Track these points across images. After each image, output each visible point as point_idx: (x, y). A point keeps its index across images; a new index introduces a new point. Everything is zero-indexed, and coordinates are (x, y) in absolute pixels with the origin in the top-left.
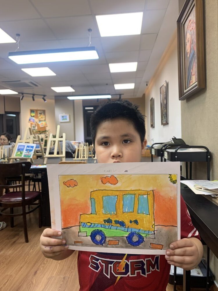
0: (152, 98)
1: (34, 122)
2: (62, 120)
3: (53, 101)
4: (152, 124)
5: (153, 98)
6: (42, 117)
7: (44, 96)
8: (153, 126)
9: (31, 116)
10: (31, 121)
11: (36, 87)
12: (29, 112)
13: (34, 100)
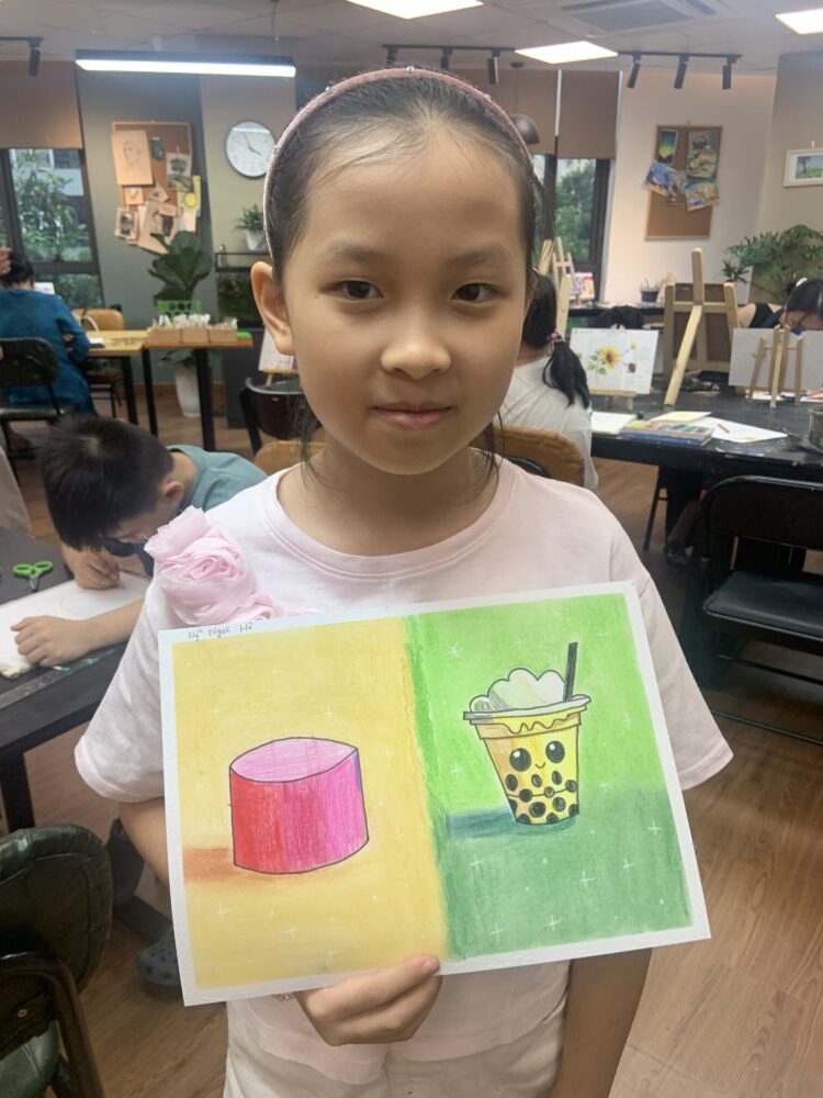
1: (666, 187)
2: (798, 176)
3: (771, 80)
6: (702, 164)
7: (732, 58)
9: (660, 159)
10: (653, 182)
11: (706, 18)
12: (652, 137)
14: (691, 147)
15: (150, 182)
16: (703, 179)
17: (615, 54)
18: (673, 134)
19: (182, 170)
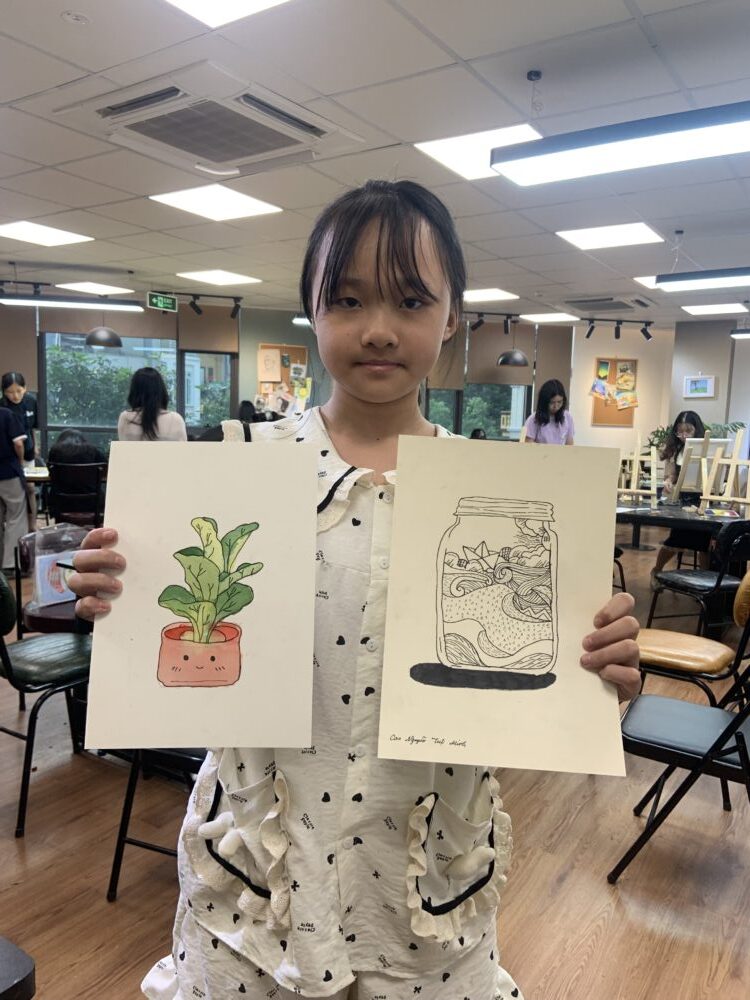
1: (603, 394)
2: (692, 391)
6: (626, 381)
7: (648, 324)
9: (600, 377)
10: (595, 391)
12: (593, 365)
13: (617, 336)
14: (618, 371)
15: (279, 380)
16: (627, 390)
18: (607, 363)
19: (300, 374)
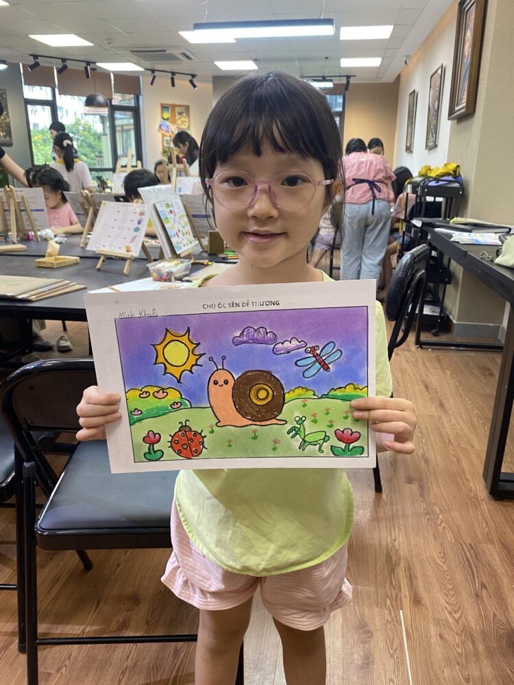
0: (414, 91)
1: (168, 131)
4: (408, 144)
5: (416, 91)
8: (409, 149)
9: (164, 119)
10: (162, 130)
11: (189, 61)
12: (159, 108)
13: (173, 85)
14: (177, 114)
17: (143, 70)
18: (168, 108)
